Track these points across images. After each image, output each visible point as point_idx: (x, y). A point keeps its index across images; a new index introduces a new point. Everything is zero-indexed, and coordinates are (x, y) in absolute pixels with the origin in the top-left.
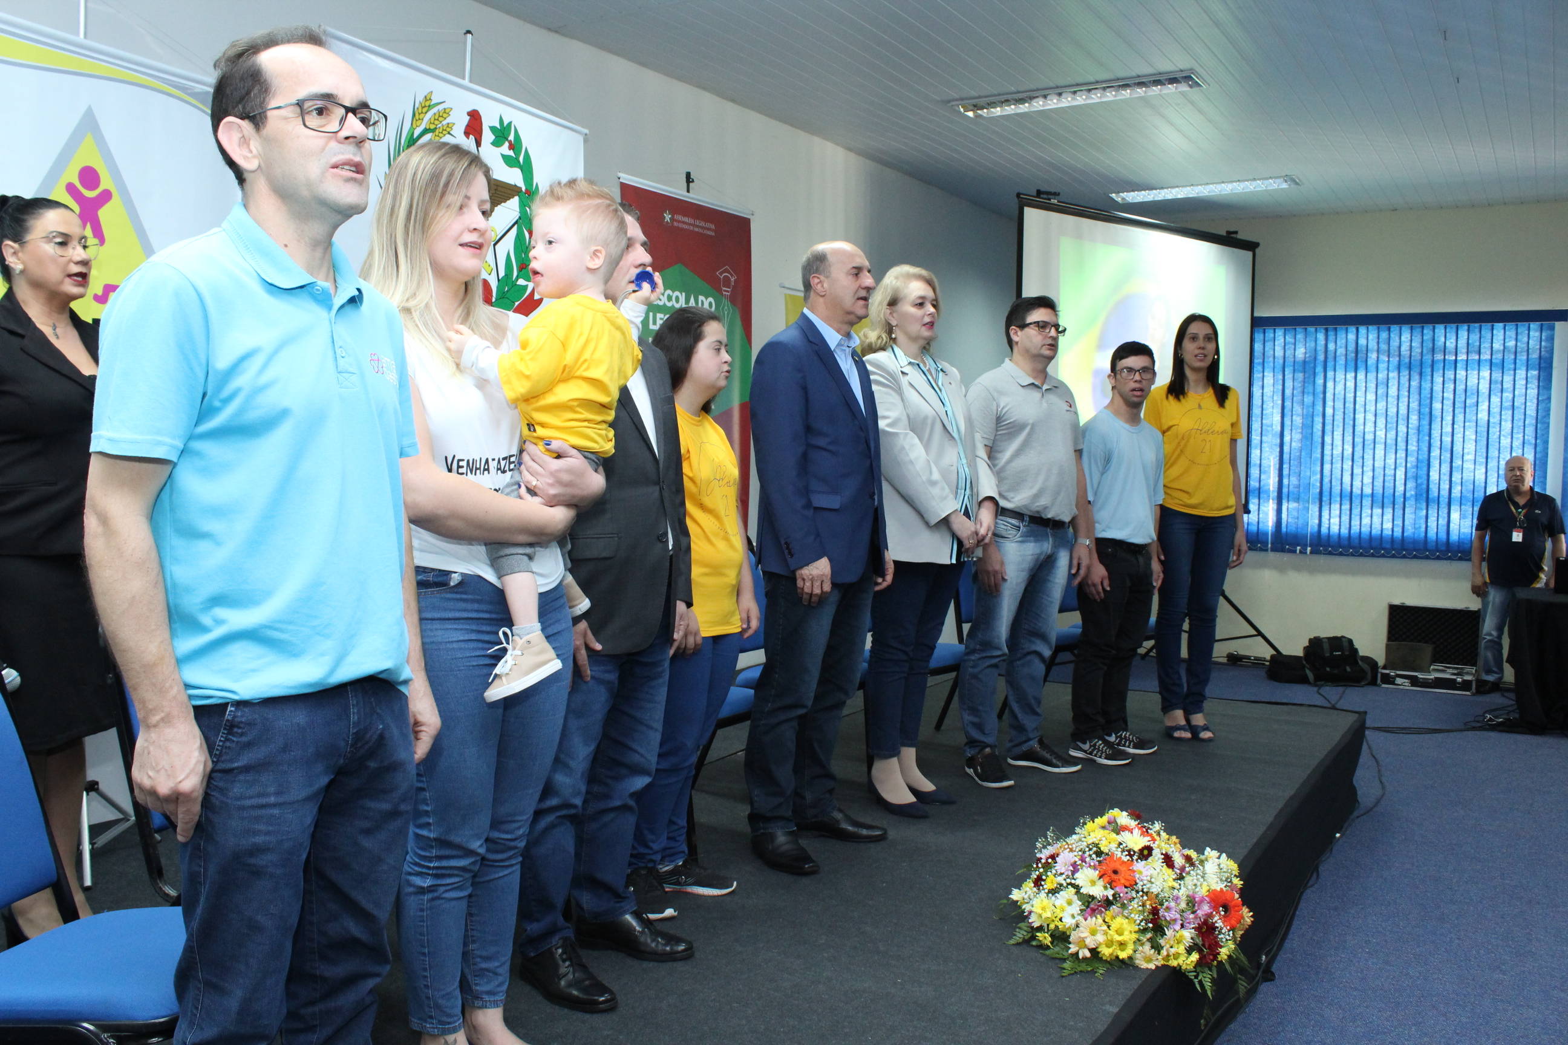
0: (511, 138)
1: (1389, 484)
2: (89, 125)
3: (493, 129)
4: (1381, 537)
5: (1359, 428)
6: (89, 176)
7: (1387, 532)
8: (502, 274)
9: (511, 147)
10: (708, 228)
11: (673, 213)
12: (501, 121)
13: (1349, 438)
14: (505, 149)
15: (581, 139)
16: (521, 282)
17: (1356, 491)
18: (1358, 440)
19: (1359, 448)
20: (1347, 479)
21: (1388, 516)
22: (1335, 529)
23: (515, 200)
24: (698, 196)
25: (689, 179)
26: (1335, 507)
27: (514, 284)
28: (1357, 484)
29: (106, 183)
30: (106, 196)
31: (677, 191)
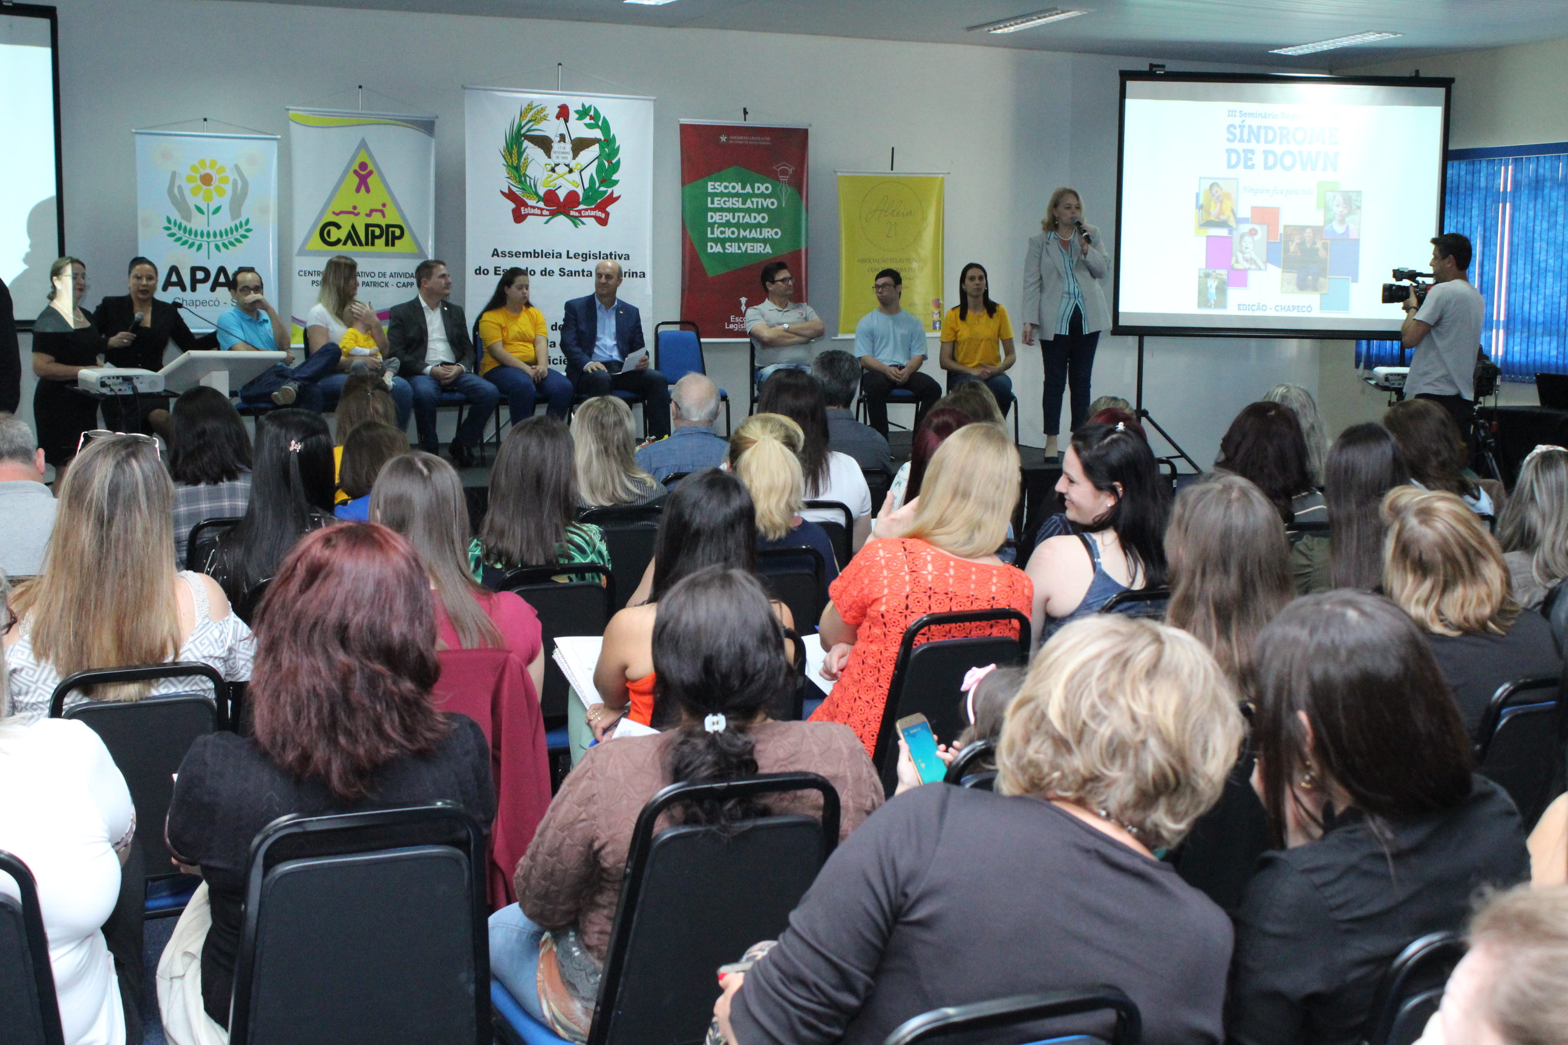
0: (592, 113)
1: (1555, 312)
2: (363, 145)
3: (577, 112)
4: (1549, 364)
5: (1536, 257)
6: (363, 166)
7: (1554, 360)
8: (587, 185)
9: (592, 118)
10: (766, 141)
11: (728, 135)
12: (583, 106)
13: (1529, 267)
14: (587, 120)
15: (652, 103)
16: (602, 189)
17: (1533, 319)
18: (1536, 268)
19: (1535, 277)
20: (1526, 307)
21: (1554, 344)
22: (1517, 357)
23: (597, 146)
24: (751, 122)
25: (745, 112)
26: (1518, 334)
27: (597, 191)
28: (1533, 312)
29: (370, 167)
30: (371, 173)
31: (737, 121)
